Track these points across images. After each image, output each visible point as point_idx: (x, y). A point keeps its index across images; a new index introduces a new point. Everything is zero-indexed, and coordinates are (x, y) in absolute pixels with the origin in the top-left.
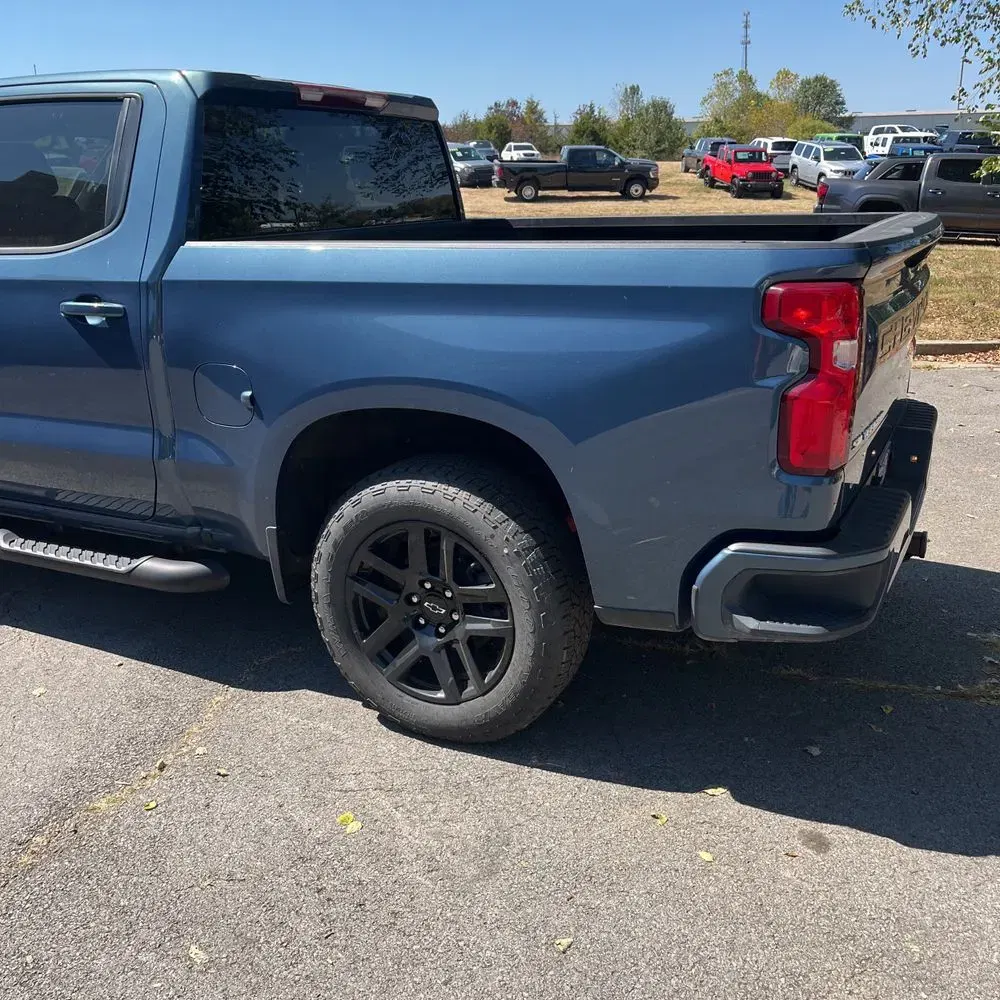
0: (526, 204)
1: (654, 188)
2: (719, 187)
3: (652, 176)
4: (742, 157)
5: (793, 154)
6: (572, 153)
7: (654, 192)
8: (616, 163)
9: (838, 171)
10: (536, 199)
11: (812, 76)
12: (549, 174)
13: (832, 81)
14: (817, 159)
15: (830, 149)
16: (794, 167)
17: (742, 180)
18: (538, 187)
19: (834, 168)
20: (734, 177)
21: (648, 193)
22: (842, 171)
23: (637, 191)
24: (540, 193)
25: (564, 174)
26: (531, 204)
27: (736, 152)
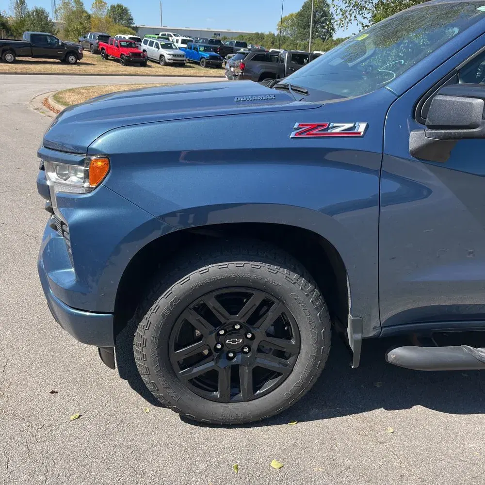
0: (9, 64)
1: (81, 58)
2: (110, 60)
3: (80, 52)
4: (124, 45)
5: (142, 44)
6: (32, 36)
7: (81, 61)
8: (60, 44)
9: (170, 54)
10: (15, 62)
11: (116, 5)
12: (20, 48)
13: (126, 8)
14: (158, 47)
15: (163, 43)
16: (144, 51)
17: (127, 56)
18: (15, 55)
19: (168, 53)
20: (122, 54)
21: (78, 61)
22: (172, 54)
23: (72, 60)
24: (17, 58)
25: (30, 48)
26: (12, 65)
27: (120, 41)
